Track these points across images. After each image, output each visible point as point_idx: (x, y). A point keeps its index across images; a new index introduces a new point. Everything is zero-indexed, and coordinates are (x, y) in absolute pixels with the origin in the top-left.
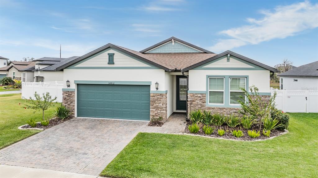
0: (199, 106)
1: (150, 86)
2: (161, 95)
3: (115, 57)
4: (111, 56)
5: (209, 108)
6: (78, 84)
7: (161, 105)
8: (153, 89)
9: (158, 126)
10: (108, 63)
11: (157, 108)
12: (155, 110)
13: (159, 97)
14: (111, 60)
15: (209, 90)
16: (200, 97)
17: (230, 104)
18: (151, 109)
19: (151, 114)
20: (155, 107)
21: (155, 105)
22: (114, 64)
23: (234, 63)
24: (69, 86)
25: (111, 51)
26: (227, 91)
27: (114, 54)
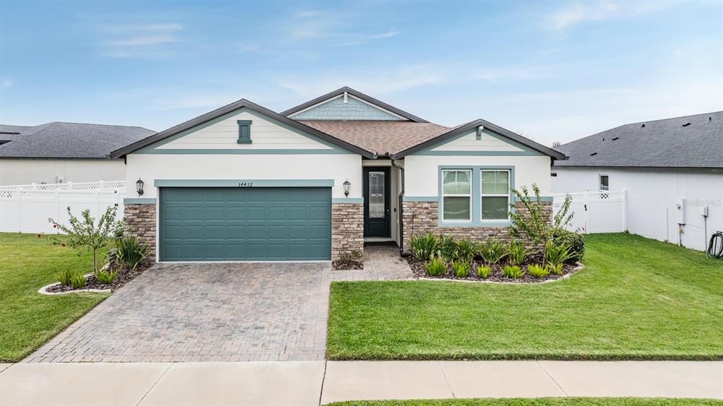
1: (330, 188)
2: (354, 206)
3: (253, 128)
4: (245, 127)
5: (445, 230)
6: (161, 188)
7: (355, 226)
8: (337, 194)
9: (356, 269)
10: (239, 142)
11: (346, 233)
12: (341, 237)
13: (350, 210)
14: (245, 135)
15: (444, 195)
16: (427, 208)
17: (482, 220)
18: (333, 236)
19: (334, 245)
20: (342, 231)
21: (342, 227)
25: (245, 116)
26: (476, 193)
27: (250, 122)
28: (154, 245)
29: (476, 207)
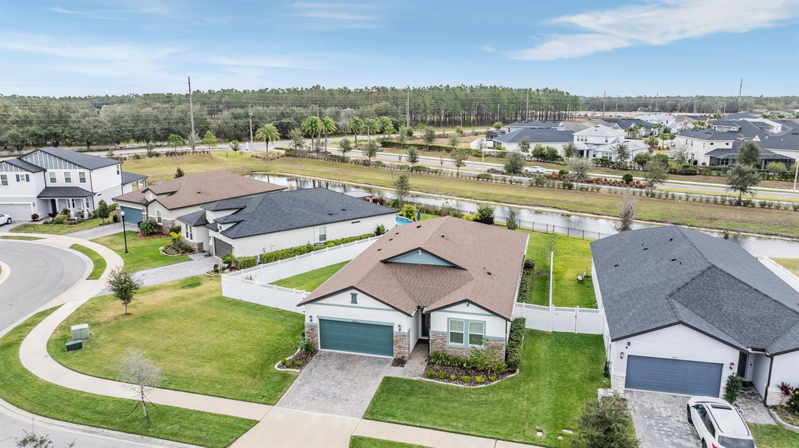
0: (441, 345)
1: (393, 327)
2: (403, 336)
3: (357, 296)
4: (354, 296)
5: (450, 348)
6: (320, 320)
7: (404, 344)
8: (396, 329)
9: (400, 366)
10: (352, 303)
11: (400, 347)
12: (398, 348)
13: (402, 337)
14: (354, 299)
15: (450, 331)
16: (441, 337)
17: (469, 345)
18: (394, 348)
19: (394, 352)
20: (398, 346)
21: (398, 345)
22: (357, 303)
23: (472, 309)
24: (311, 320)
25: (354, 291)
26: (466, 333)
27: (357, 294)
28: (318, 343)
29: (466, 339)
